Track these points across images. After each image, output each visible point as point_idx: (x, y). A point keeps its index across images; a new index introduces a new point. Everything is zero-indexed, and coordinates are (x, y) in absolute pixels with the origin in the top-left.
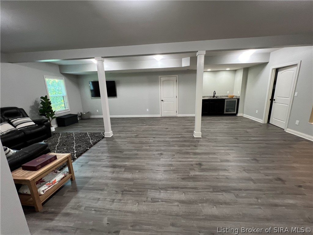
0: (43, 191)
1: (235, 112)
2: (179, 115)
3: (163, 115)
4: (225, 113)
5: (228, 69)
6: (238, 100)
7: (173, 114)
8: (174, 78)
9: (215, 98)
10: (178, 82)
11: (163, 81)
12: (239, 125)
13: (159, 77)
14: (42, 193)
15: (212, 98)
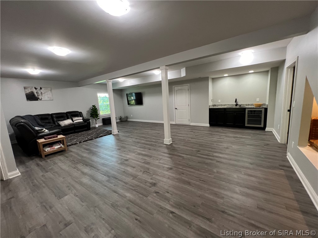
0: (48, 150)
1: (262, 126)
2: (191, 123)
3: (178, 123)
4: (246, 125)
5: (252, 71)
6: (266, 109)
7: (186, 122)
8: (186, 86)
9: (238, 107)
10: (190, 90)
11: (177, 90)
12: (238, 141)
13: (173, 87)
14: (47, 151)
15: (234, 107)
